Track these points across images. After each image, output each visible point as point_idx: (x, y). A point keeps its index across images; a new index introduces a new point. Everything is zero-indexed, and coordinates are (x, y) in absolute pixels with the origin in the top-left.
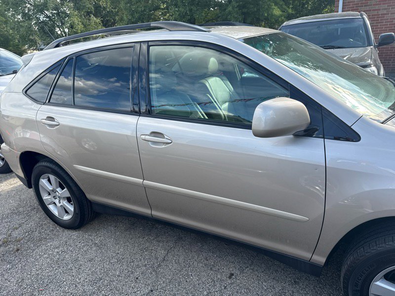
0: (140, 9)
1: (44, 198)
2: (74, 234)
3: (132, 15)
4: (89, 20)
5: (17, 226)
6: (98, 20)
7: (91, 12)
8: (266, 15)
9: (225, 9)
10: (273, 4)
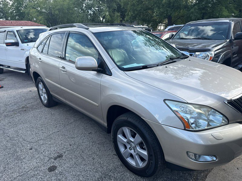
0: (138, 9)
1: (40, 93)
2: (47, 109)
3: (134, 12)
4: (114, 14)
5: (30, 103)
6: (119, 14)
7: (115, 10)
8: (218, 14)
9: (190, 11)
10: (224, 8)
